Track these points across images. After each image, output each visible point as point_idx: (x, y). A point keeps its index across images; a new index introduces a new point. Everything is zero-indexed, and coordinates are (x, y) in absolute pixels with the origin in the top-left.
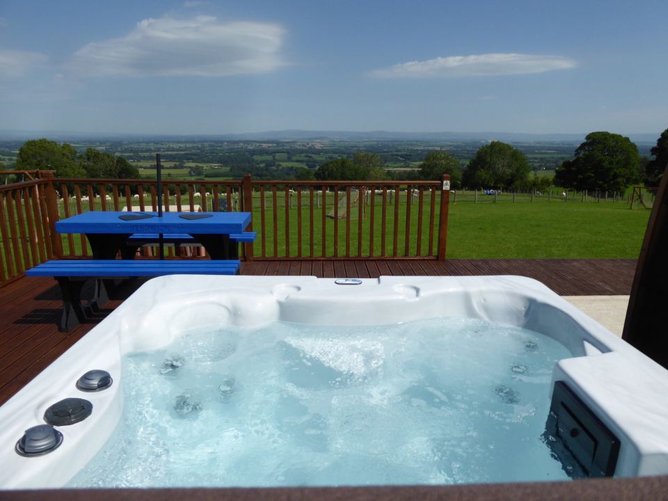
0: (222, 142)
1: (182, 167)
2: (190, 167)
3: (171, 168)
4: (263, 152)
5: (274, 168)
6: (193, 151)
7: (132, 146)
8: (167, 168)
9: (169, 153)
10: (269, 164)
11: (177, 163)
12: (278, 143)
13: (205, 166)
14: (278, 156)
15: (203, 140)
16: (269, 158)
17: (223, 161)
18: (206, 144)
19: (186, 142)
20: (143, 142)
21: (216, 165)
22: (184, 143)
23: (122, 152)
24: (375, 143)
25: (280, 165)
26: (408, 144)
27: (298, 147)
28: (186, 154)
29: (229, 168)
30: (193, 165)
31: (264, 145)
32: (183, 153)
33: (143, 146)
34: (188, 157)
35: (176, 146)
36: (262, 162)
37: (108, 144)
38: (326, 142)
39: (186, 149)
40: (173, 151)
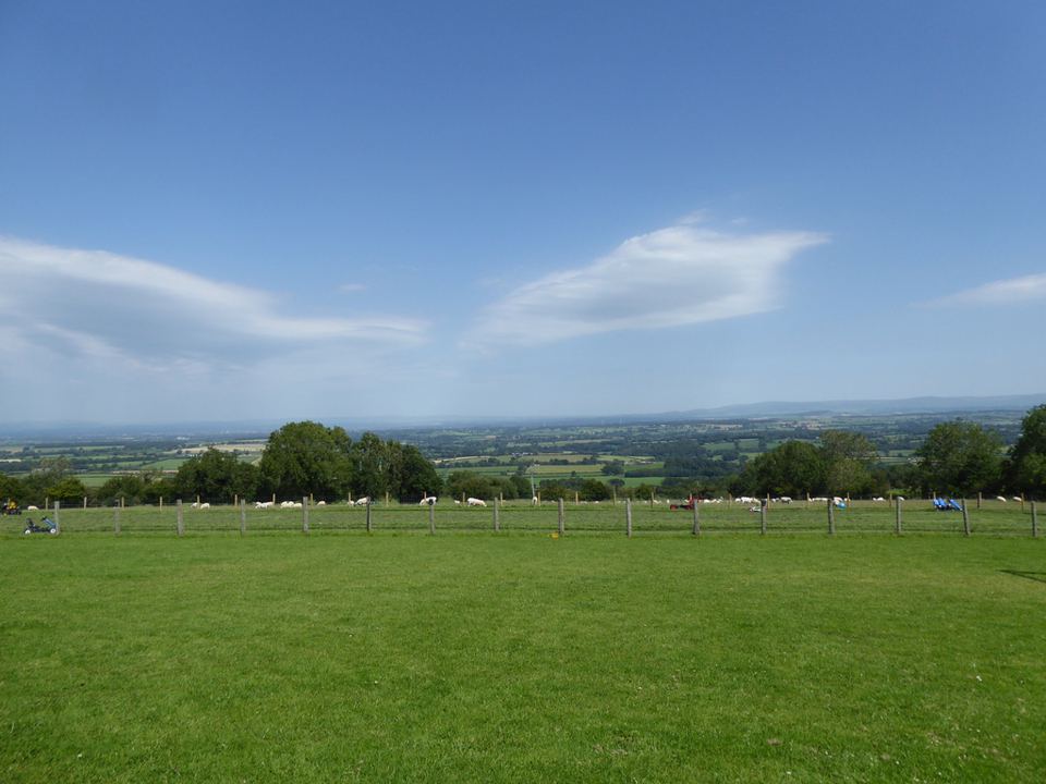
0: (658, 425)
1: (593, 462)
2: (605, 462)
3: (579, 463)
4: (719, 437)
5: (737, 462)
6: (615, 438)
7: (531, 433)
8: (573, 464)
9: (580, 442)
10: (728, 456)
11: (588, 457)
12: (745, 423)
13: (627, 460)
14: (743, 443)
15: (630, 422)
16: (730, 446)
17: (657, 453)
18: (635, 428)
19: (608, 426)
20: (547, 427)
21: (643, 459)
22: (601, 426)
23: (517, 442)
24: (916, 417)
25: (747, 458)
26: (981, 418)
27: (779, 428)
28: (603, 443)
29: (662, 463)
30: (610, 458)
31: (723, 427)
32: (599, 441)
33: (547, 433)
34: (605, 448)
35: (591, 432)
36: (717, 453)
37: (501, 431)
38: (827, 419)
39: (605, 435)
40: (586, 438)
